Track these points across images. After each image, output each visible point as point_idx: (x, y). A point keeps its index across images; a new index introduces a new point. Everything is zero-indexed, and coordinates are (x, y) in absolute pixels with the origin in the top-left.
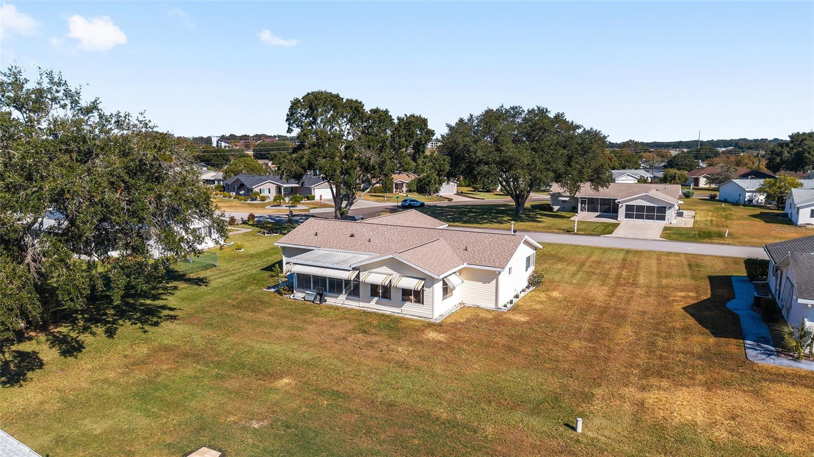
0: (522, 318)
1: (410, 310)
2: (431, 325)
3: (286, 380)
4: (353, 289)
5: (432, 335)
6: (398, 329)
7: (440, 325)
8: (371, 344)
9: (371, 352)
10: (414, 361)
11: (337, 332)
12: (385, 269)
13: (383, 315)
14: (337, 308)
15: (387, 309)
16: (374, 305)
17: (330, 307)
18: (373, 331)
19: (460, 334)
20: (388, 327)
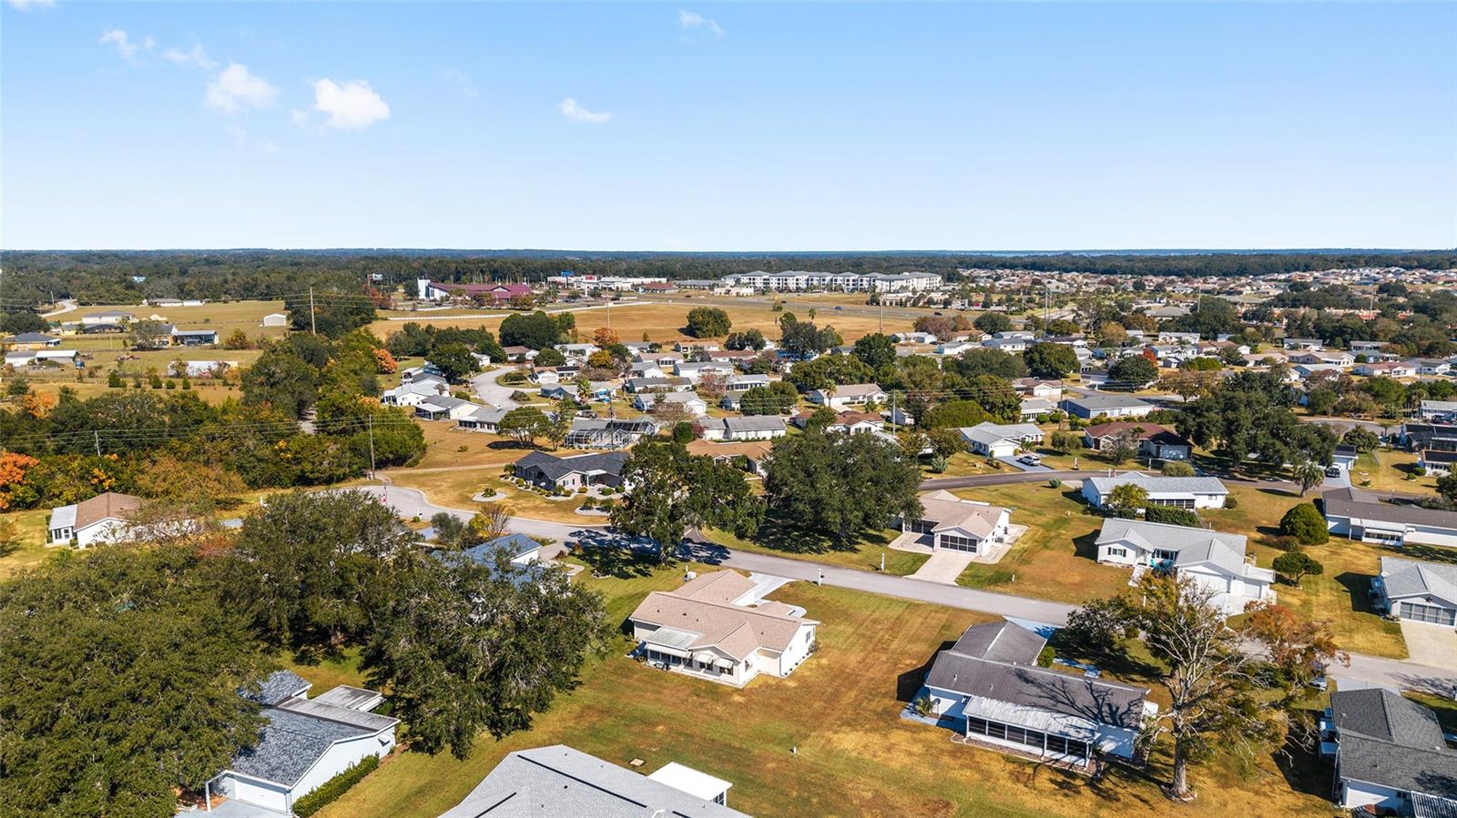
0: (792, 684)
1: (724, 679)
2: (737, 691)
3: (661, 727)
4: (689, 663)
5: (737, 698)
6: (717, 693)
7: (742, 690)
8: (702, 704)
9: (702, 710)
10: (725, 716)
11: (681, 695)
12: (709, 652)
13: (708, 682)
14: (679, 675)
15: (710, 677)
16: (702, 674)
17: (674, 674)
18: (702, 694)
19: (753, 697)
20: (711, 692)
